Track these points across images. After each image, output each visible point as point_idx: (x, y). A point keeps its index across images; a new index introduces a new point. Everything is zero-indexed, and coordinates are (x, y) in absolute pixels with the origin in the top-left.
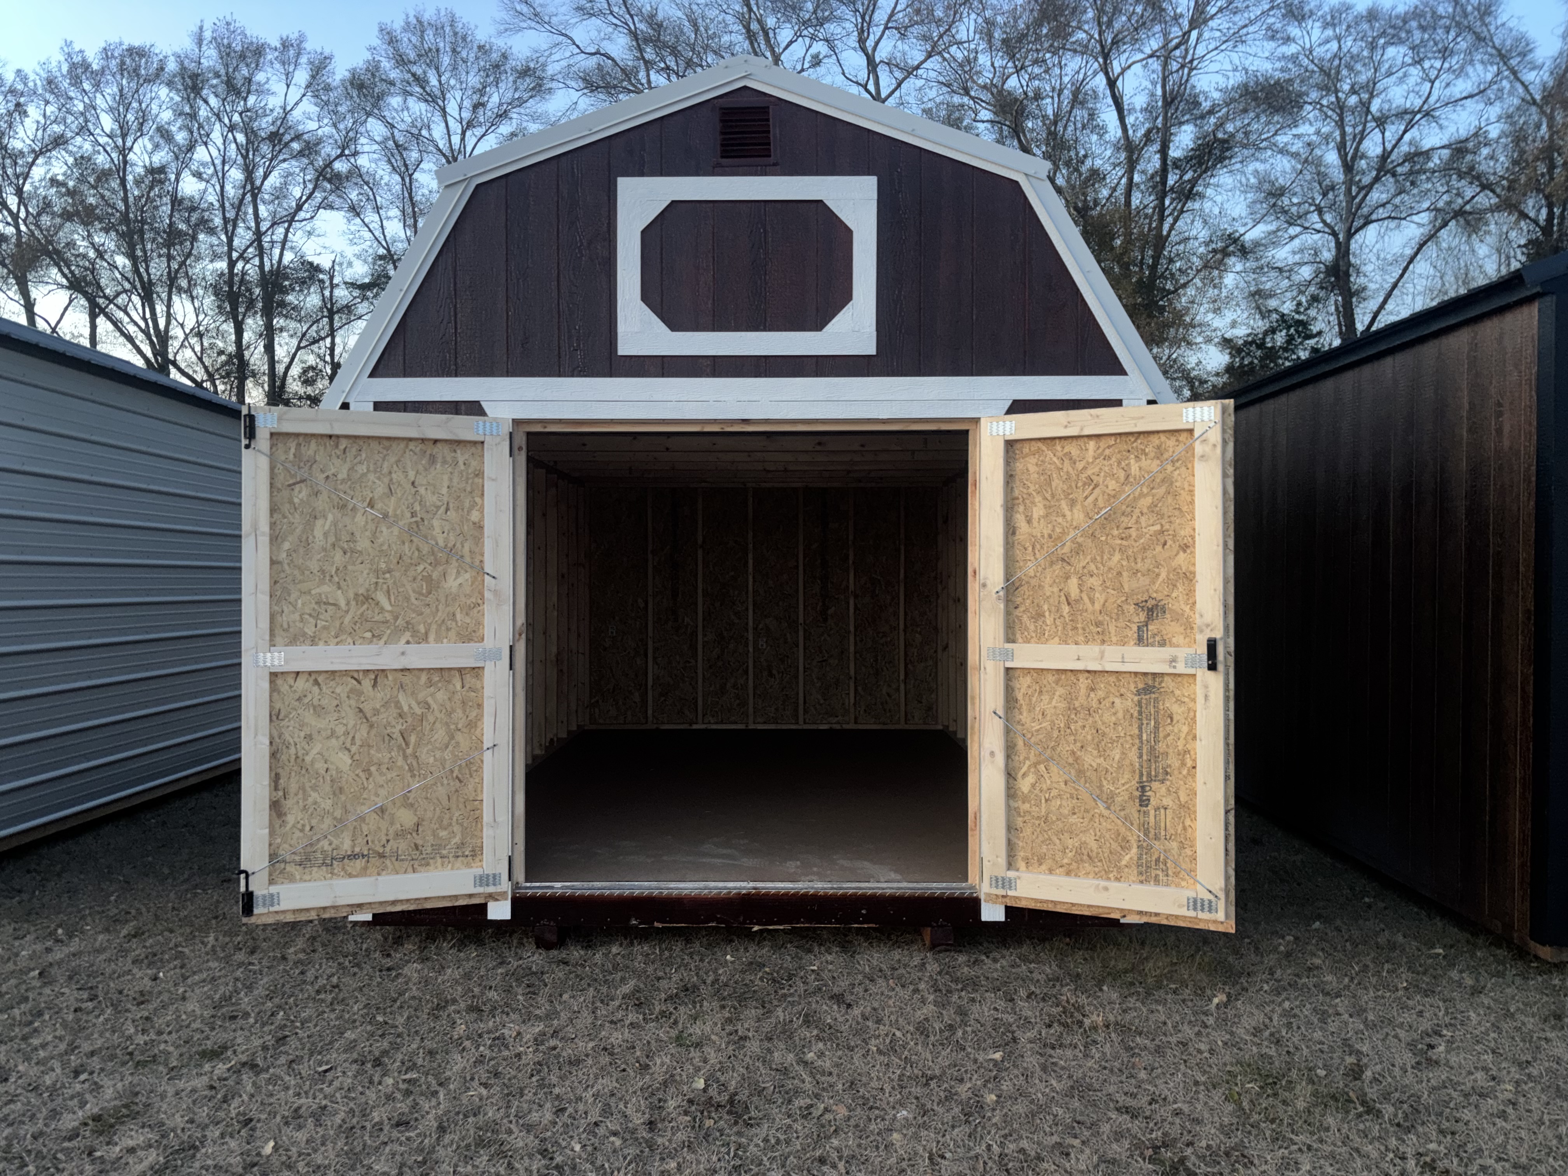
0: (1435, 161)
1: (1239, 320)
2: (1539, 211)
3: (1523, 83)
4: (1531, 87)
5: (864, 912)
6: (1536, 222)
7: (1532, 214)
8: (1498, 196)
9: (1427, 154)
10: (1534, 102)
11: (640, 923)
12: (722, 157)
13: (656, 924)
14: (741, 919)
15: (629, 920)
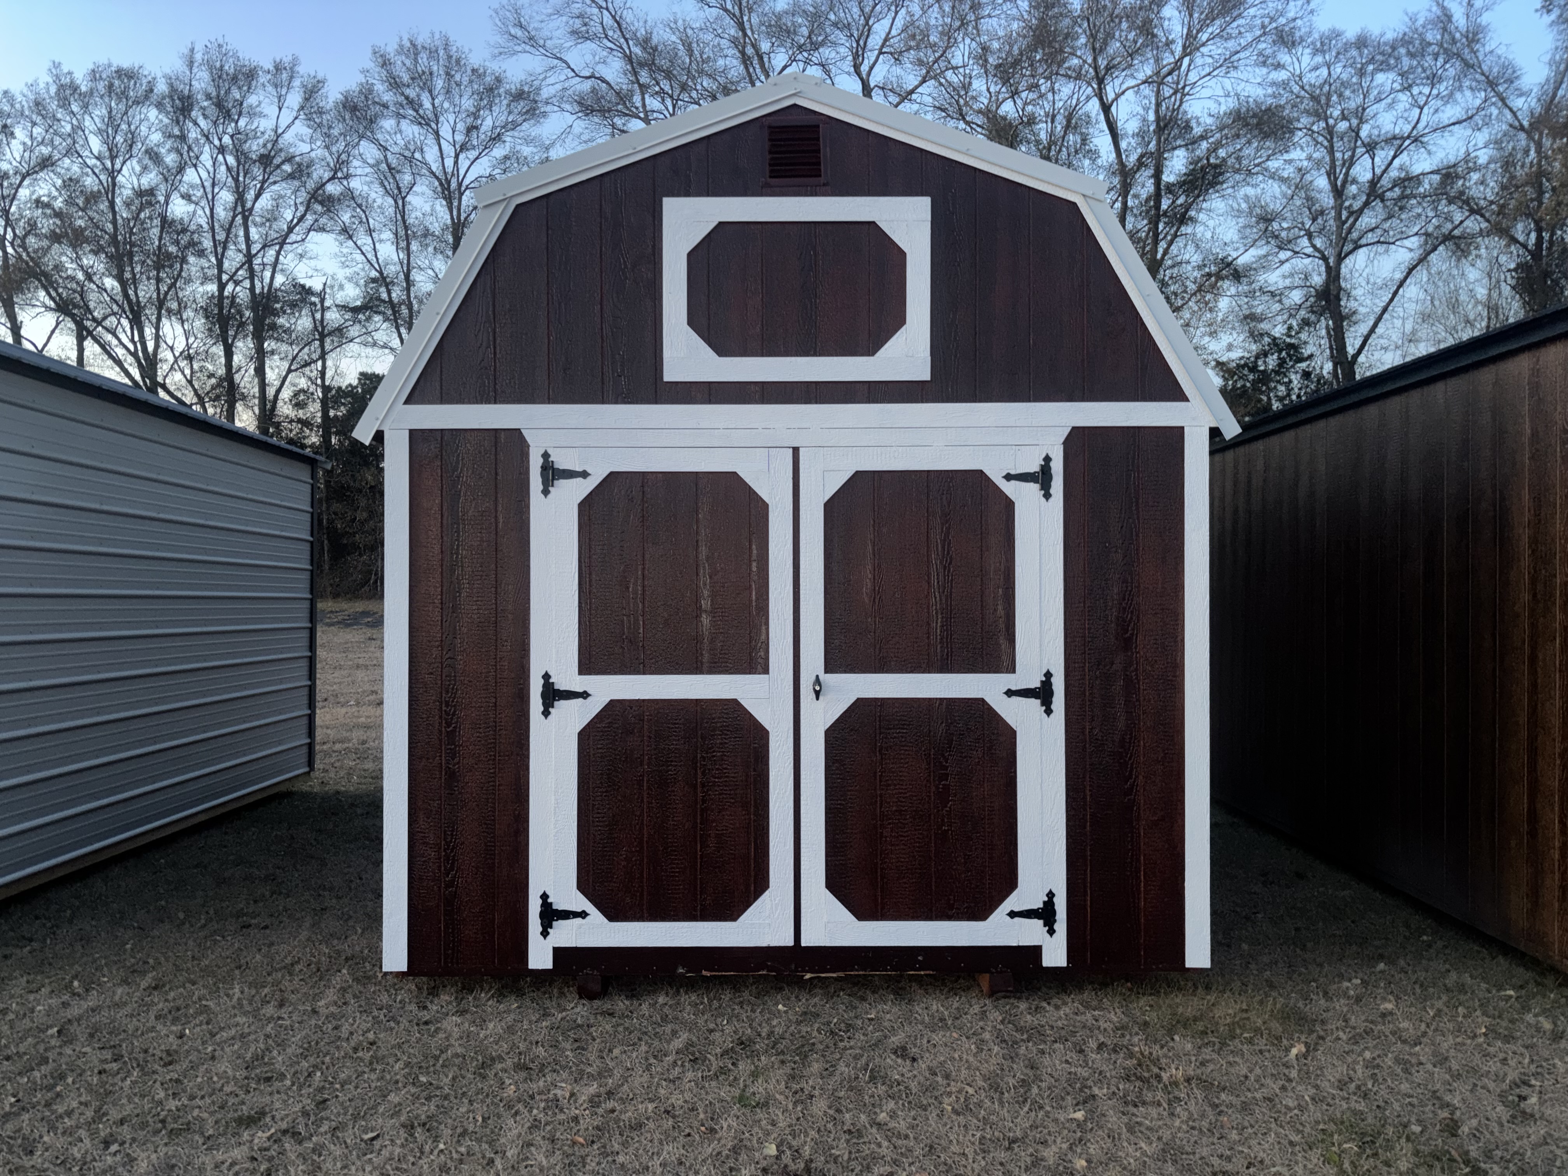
0: (1426, 186)
1: (1235, 343)
2: (1528, 235)
3: (1511, 110)
4: (1519, 114)
5: (920, 958)
6: (1524, 246)
7: (1521, 238)
8: (1488, 221)
9: (1416, 180)
10: (1522, 128)
11: (687, 972)
12: (771, 177)
13: (704, 973)
14: (793, 967)
15: (676, 968)
